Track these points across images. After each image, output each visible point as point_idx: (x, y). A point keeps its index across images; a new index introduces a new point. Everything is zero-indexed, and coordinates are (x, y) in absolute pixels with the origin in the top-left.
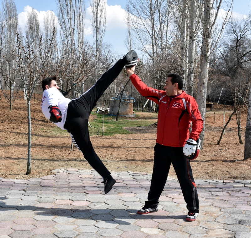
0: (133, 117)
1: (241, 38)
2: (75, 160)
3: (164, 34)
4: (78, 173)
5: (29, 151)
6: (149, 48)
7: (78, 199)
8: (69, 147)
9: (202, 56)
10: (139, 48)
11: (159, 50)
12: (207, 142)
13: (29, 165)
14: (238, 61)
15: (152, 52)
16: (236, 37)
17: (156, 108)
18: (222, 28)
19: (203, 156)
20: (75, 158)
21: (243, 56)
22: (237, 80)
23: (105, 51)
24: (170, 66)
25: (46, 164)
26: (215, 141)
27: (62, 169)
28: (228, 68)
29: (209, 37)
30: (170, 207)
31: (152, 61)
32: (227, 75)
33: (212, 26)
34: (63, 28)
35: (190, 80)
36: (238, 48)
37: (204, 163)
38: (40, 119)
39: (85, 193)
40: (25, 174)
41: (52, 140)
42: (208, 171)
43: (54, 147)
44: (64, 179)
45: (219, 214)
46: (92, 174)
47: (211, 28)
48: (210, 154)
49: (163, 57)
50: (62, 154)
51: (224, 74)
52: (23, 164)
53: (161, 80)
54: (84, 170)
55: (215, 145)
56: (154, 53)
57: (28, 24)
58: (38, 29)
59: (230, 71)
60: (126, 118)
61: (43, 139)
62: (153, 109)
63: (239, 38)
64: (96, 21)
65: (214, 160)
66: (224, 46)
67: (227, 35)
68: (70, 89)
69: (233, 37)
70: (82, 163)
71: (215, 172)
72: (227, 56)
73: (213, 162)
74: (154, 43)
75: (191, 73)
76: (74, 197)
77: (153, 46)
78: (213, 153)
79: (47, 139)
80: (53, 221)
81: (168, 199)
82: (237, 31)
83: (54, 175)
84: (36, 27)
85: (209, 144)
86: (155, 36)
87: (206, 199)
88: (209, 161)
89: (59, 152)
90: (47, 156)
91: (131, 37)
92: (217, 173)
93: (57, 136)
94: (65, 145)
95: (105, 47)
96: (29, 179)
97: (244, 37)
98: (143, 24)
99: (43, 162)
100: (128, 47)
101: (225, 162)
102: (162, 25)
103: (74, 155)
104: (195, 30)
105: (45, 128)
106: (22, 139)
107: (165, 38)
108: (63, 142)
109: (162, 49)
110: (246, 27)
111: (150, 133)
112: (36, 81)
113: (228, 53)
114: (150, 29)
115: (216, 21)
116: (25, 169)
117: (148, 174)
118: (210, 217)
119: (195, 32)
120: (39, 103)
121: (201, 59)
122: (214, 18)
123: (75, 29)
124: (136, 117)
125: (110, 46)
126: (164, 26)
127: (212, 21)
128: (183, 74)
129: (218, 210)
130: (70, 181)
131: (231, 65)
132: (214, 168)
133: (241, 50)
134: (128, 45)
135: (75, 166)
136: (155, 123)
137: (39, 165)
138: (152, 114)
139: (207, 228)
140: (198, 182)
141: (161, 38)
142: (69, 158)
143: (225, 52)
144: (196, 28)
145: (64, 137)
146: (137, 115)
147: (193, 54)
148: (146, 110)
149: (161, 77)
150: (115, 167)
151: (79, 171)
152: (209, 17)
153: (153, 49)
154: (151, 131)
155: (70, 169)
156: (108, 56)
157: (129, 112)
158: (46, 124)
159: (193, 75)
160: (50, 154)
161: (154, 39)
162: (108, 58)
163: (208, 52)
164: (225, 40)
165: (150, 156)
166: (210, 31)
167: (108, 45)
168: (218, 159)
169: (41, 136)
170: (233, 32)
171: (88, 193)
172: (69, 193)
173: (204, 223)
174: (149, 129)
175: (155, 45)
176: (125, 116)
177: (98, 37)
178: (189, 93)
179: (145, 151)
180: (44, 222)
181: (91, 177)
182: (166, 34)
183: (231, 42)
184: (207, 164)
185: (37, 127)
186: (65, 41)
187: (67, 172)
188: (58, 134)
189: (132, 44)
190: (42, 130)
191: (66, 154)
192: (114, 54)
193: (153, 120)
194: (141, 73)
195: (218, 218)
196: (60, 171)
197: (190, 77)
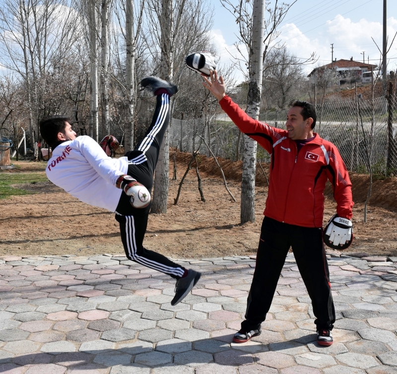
24: (65, 92)
35: (129, 113)
75: (131, 102)
104: (134, 41)
124: (15, 169)
144: (135, 39)
146: (16, 166)
149: (49, 109)
157: (6, 161)
159: (132, 106)
163: (170, 74)
197: (130, 109)
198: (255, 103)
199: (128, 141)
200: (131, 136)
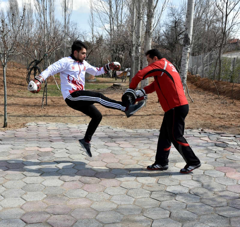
0: (94, 82)
1: (178, 20)
2: (45, 116)
3: (119, 15)
4: (46, 126)
5: (5, 108)
6: (107, 26)
7: (44, 146)
8: (40, 106)
9: (146, 32)
10: (99, 26)
11: (115, 28)
12: (150, 101)
13: (5, 120)
14: (176, 38)
15: (110, 29)
16: (175, 19)
17: (112, 75)
18: (162, 11)
19: (146, 112)
20: (44, 114)
21: (180, 34)
22: (176, 53)
23: (73, 28)
24: (123, 40)
25: (21, 119)
26: (156, 100)
27: (33, 123)
28: (169, 43)
29: (152, 17)
30: (117, 151)
31: (109, 36)
32: (168, 49)
33: (154, 9)
34: (37, 8)
35: (138, 52)
36: (176, 28)
37: (146, 117)
38: (17, 83)
39: (51, 141)
40: (2, 127)
41: (26, 100)
42: (149, 123)
43: (28, 105)
44: (34, 130)
45: (154, 154)
46: (58, 126)
47: (154, 10)
48: (151, 110)
49: (118, 33)
50: (34, 111)
51: (166, 48)
52: (1, 119)
53: (116, 52)
54: (51, 123)
55: (156, 103)
56: (111, 30)
57: (9, 5)
58: (17, 9)
59: (170, 46)
60: (89, 82)
61: (20, 99)
62: (110, 75)
63: (177, 20)
64: (64, 3)
65: (154, 114)
66: (166, 26)
67: (168, 18)
68: (42, 59)
69: (173, 19)
70: (50, 118)
71: (154, 123)
72: (168, 34)
73: (153, 116)
74: (112, 22)
75: (139, 46)
76: (41, 145)
77: (111, 24)
78: (154, 109)
79: (22, 99)
80: (23, 164)
81: (116, 145)
82: (175, 15)
83: (26, 128)
84: (15, 7)
85: (151, 102)
86: (112, 16)
87: (145, 144)
88: (150, 115)
89: (32, 109)
90: (21, 113)
91: (93, 17)
92: (155, 124)
93: (32, 97)
94: (37, 104)
95: (73, 25)
96: (5, 131)
97: (181, 19)
98: (102, 6)
99: (18, 118)
100: (91, 25)
101: (162, 116)
102: (118, 8)
103: (44, 112)
105: (22, 91)
106: (2, 99)
107: (120, 18)
108: (36, 102)
109: (117, 27)
110: (182, 12)
111: (107, 94)
112: (10, 51)
113: (169, 31)
114: (108, 11)
115: (157, 5)
116: (2, 123)
117: (102, 126)
118: (146, 157)
119: (141, 13)
120: (17, 70)
121: (145, 35)
122: (156, 2)
123: (47, 9)
124: (96, 81)
125: (76, 24)
126: (119, 8)
127: (154, 4)
128: (133, 47)
129: (153, 152)
130: (39, 132)
131: (171, 41)
132: (153, 120)
133: (178, 29)
134: (90, 23)
135: (44, 120)
136: (111, 86)
137: (14, 120)
138: (109, 79)
139: (143, 165)
140: (140, 131)
141: (117, 18)
142: (40, 114)
143: (166, 30)
144: (142, 10)
145: (37, 98)
146: (98, 80)
147: (140, 30)
148: (105, 76)
149: (116, 49)
150: (77, 121)
151: (47, 124)
152: (152, 1)
153: (111, 26)
154: (108, 92)
155: (40, 123)
156: (75, 32)
157: (92, 77)
158: (22, 87)
159: (140, 48)
160: (25, 111)
161: (111, 18)
162: (75, 34)
163: (151, 29)
164: (167, 21)
165: (105, 112)
166: (152, 12)
167: (75, 23)
168: (157, 113)
169: (18, 96)
170: (172, 15)
171: (53, 141)
172: (37, 141)
173: (141, 162)
174: (107, 91)
175: (112, 24)
176: (88, 81)
177: (66, 17)
178: (137, 62)
179: (102, 108)
180: (15, 164)
181: (56, 129)
182: (121, 15)
183: (171, 23)
184: (148, 117)
185: (15, 89)
186: (39, 19)
187: (37, 125)
188: (32, 95)
189: (94, 22)
190: (19, 92)
191: (37, 111)
192: (80, 31)
193: (110, 84)
194: (101, 46)
195: (152, 158)
196: (31, 124)
197: (138, 49)
198: (187, 46)
199: (137, 67)
200: (138, 64)
